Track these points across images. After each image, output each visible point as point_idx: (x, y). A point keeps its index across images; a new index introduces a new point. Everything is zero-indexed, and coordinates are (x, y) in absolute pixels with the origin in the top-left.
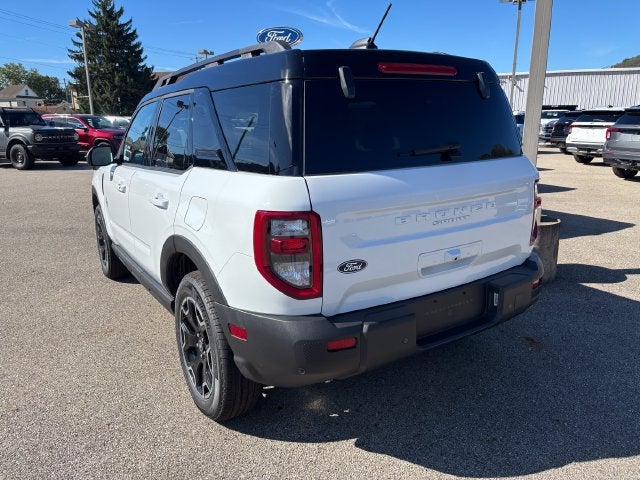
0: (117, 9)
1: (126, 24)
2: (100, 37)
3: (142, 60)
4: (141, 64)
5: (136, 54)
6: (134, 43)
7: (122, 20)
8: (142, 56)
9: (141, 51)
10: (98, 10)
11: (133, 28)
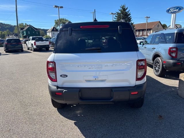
0: (126, 8)
1: (128, 12)
2: (121, 16)
3: (131, 21)
4: (130, 22)
5: (130, 20)
6: (129, 17)
7: (127, 11)
8: (131, 20)
9: (131, 19)
10: (121, 9)
11: (129, 13)
